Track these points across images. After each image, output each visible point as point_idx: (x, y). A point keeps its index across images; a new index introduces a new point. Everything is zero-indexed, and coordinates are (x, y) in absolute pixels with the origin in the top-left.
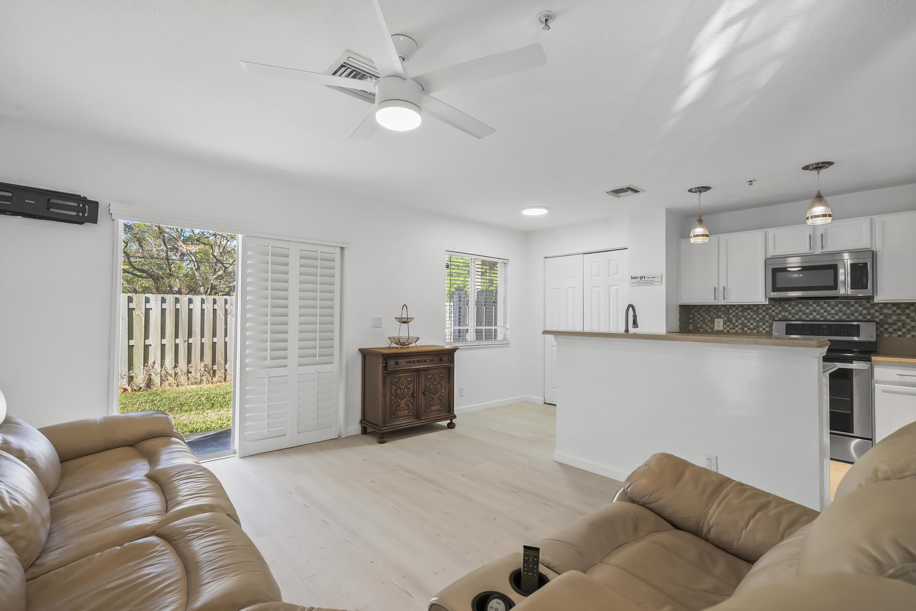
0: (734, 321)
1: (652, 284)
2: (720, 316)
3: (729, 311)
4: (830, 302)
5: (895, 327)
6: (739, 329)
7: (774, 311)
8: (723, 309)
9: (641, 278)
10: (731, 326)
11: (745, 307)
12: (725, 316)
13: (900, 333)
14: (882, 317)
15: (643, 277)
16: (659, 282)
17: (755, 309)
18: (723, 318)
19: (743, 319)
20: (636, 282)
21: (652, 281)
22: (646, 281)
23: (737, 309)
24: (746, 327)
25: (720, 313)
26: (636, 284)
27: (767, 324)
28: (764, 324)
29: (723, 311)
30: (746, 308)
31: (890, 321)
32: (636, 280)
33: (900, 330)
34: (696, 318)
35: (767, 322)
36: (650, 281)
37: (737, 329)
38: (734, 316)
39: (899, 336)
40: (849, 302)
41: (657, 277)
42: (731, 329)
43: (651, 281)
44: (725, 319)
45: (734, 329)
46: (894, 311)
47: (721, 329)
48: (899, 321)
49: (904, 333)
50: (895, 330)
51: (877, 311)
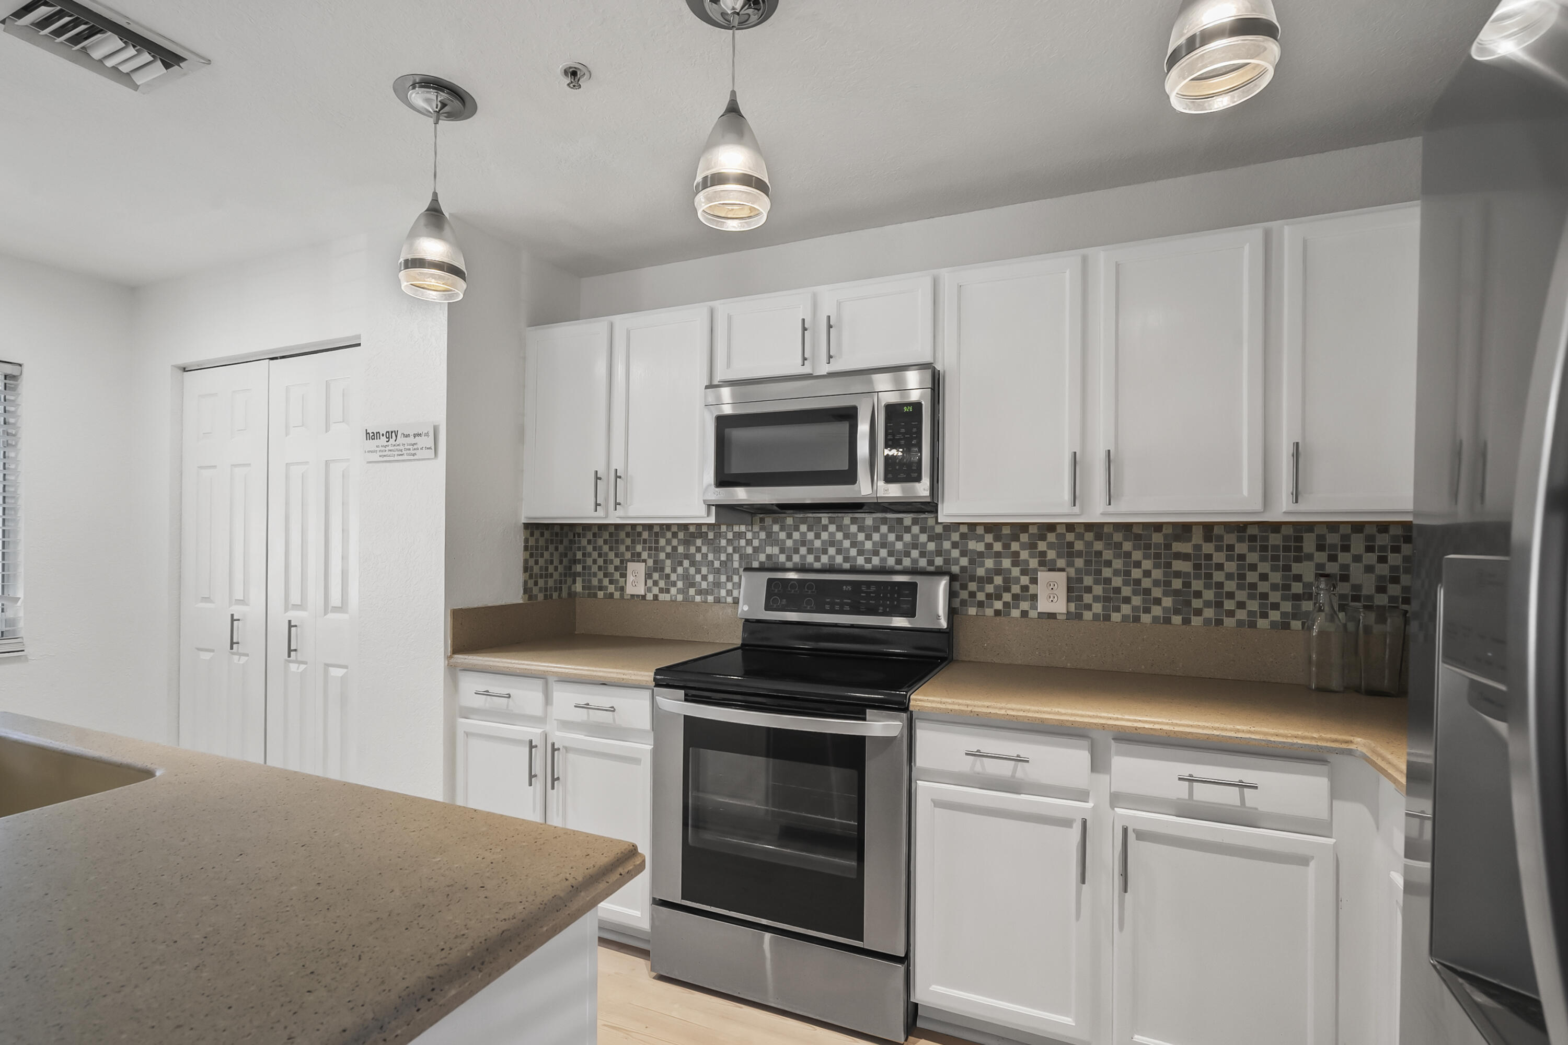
0: (668, 570)
1: (414, 455)
3: (657, 542)
4: (864, 518)
5: (990, 589)
6: (679, 591)
7: (749, 542)
8: (645, 535)
9: (389, 435)
11: (692, 529)
13: (998, 605)
14: (964, 561)
15: (392, 432)
16: (431, 448)
18: (644, 561)
19: (686, 563)
20: (378, 449)
21: (413, 445)
22: (401, 447)
23: (675, 535)
24: (692, 585)
25: (639, 548)
26: (377, 457)
29: (645, 541)
30: (693, 535)
31: (980, 572)
32: (376, 442)
33: (999, 597)
34: (589, 561)
36: (408, 447)
37: (674, 591)
38: (668, 556)
39: (997, 613)
40: (900, 521)
41: (427, 435)
42: (661, 591)
43: (411, 447)
44: (650, 562)
45: (668, 591)
46: (989, 546)
47: (641, 591)
48: (998, 572)
49: (1006, 605)
50: (989, 596)
51: (955, 545)
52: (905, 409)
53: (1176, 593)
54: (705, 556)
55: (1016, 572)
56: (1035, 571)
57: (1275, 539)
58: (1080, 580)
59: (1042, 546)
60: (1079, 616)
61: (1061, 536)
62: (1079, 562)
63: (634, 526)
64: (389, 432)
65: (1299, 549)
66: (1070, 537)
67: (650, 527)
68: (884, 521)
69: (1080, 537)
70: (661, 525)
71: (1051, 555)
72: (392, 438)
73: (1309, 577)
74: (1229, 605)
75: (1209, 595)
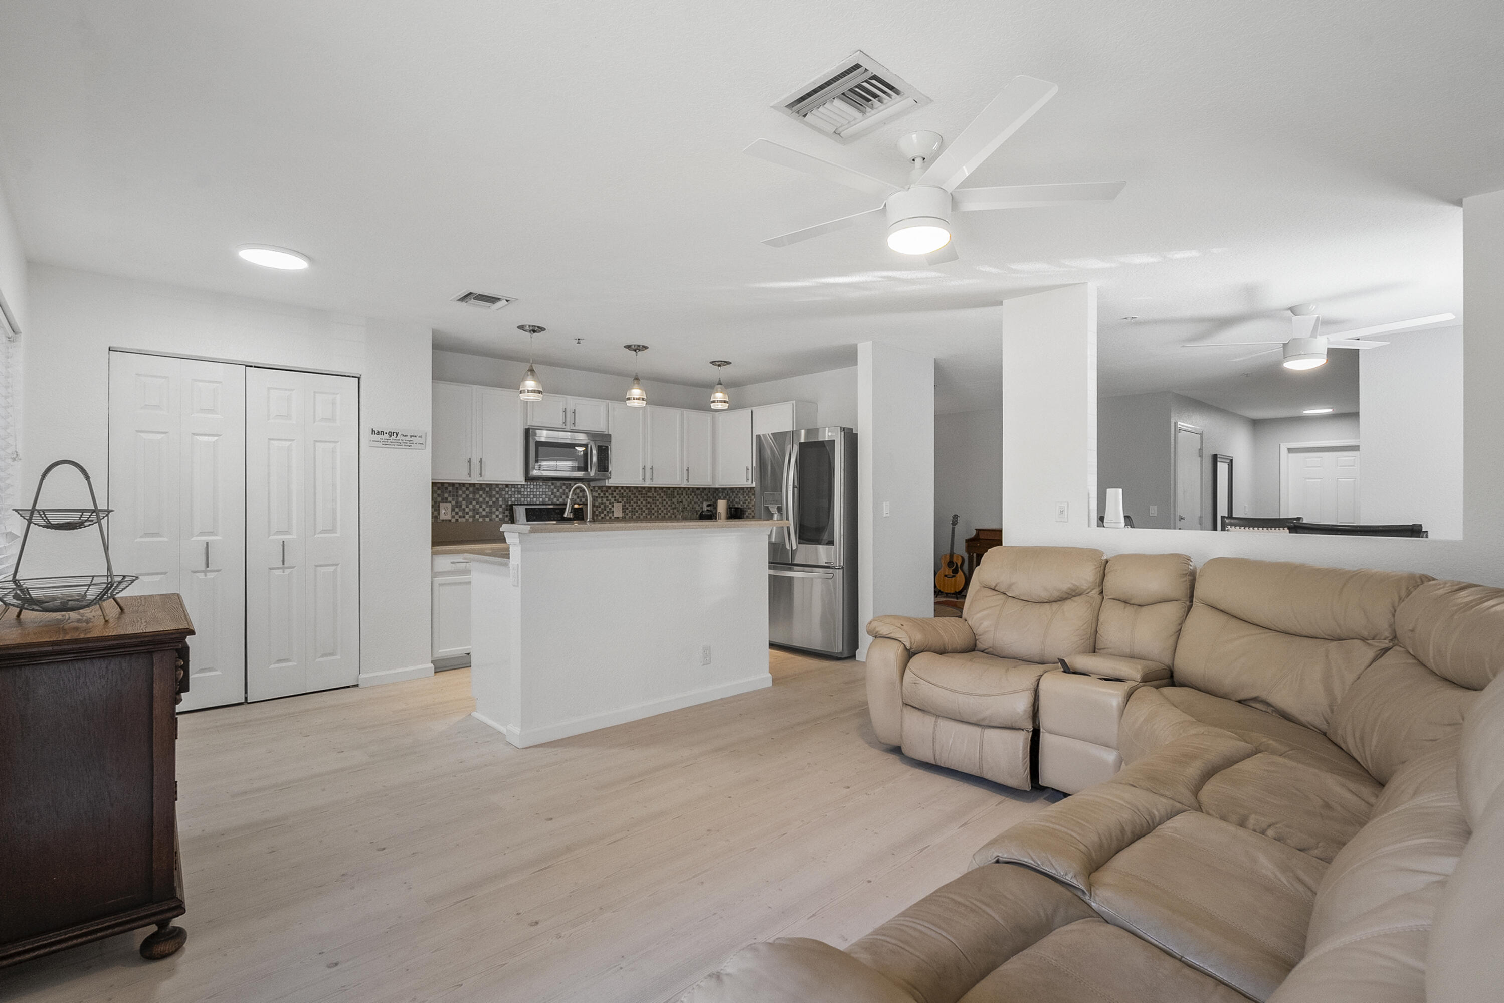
0: (464, 507)
1: (409, 446)
2: (447, 499)
3: (457, 492)
4: (556, 483)
5: (600, 509)
6: (470, 517)
7: (508, 492)
8: (450, 489)
10: (460, 513)
11: (477, 486)
12: (453, 500)
13: (602, 515)
15: (393, 433)
16: (422, 444)
17: (487, 489)
18: (450, 502)
19: (474, 503)
20: (381, 441)
21: (410, 441)
22: (400, 441)
23: (467, 489)
24: (478, 513)
25: (446, 495)
26: (380, 445)
27: (500, 509)
28: (497, 510)
29: (450, 492)
32: (382, 436)
33: (603, 513)
35: (501, 506)
36: (406, 442)
37: (467, 517)
38: (464, 499)
41: (419, 437)
42: (460, 517)
43: (408, 442)
44: (454, 503)
45: (464, 517)
46: (599, 494)
47: (449, 517)
48: (602, 503)
49: (605, 515)
50: (599, 512)
52: (603, 447)
53: (649, 508)
54: (484, 499)
55: (607, 503)
56: (613, 503)
57: (669, 492)
58: (625, 506)
59: (615, 494)
60: (625, 517)
61: (620, 491)
62: (625, 499)
63: (443, 484)
64: (391, 433)
65: (674, 495)
66: (622, 491)
67: (453, 485)
68: (564, 484)
69: (625, 491)
70: (459, 484)
71: (617, 497)
72: (393, 435)
73: (676, 503)
74: (660, 511)
75: (656, 509)
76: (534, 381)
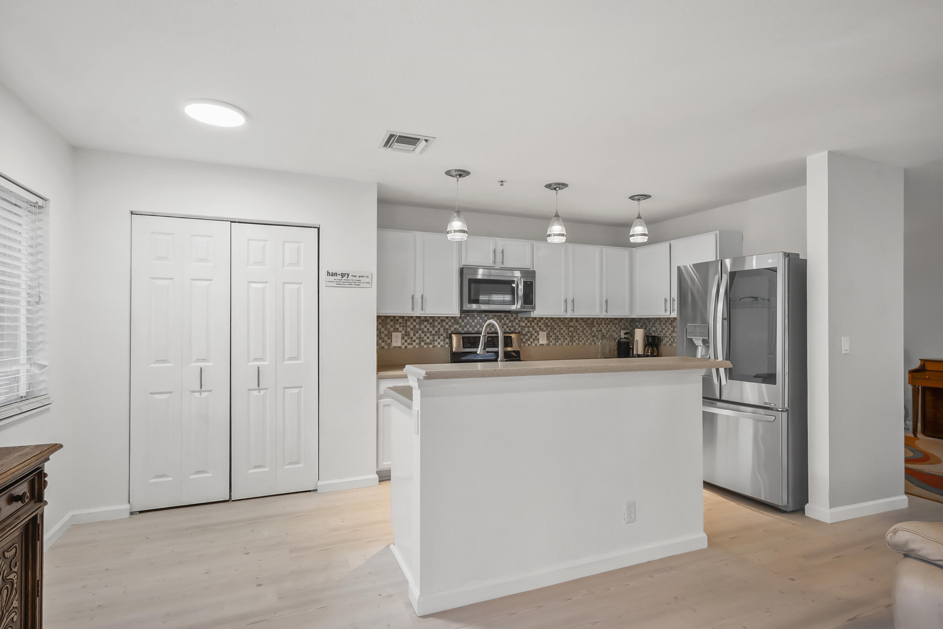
0: (412, 335)
1: (358, 285)
2: (398, 329)
3: (406, 323)
4: (489, 315)
5: (527, 337)
6: (417, 344)
7: (447, 324)
8: (400, 320)
9: (343, 275)
10: (409, 341)
11: (422, 318)
12: (403, 330)
13: (529, 342)
14: (519, 329)
15: (345, 274)
16: (369, 283)
17: (431, 321)
18: (400, 332)
19: (420, 332)
20: (335, 281)
21: (358, 281)
22: (351, 281)
23: (415, 321)
24: (423, 341)
25: (397, 326)
26: (334, 284)
27: (442, 338)
28: (439, 338)
29: (400, 323)
30: (423, 321)
31: (524, 332)
32: (335, 277)
33: (529, 340)
35: (442, 335)
36: (355, 281)
37: (414, 344)
38: (412, 329)
39: (529, 345)
40: (501, 316)
41: (366, 277)
42: (409, 344)
43: (357, 282)
44: (403, 332)
45: (412, 344)
46: (526, 324)
47: (399, 344)
48: (529, 332)
49: (531, 342)
50: (526, 340)
51: (517, 324)
52: (528, 283)
53: (570, 336)
54: (428, 329)
55: (533, 332)
56: (538, 332)
57: (589, 322)
58: (549, 334)
59: (540, 324)
60: (549, 344)
61: (544, 321)
62: (549, 328)
63: (394, 317)
64: (343, 274)
65: (593, 324)
66: (547, 321)
67: (403, 317)
68: (496, 316)
69: (549, 321)
70: (408, 317)
71: (542, 326)
72: (345, 276)
73: (595, 331)
74: (581, 339)
75: (577, 337)
76: (461, 221)
